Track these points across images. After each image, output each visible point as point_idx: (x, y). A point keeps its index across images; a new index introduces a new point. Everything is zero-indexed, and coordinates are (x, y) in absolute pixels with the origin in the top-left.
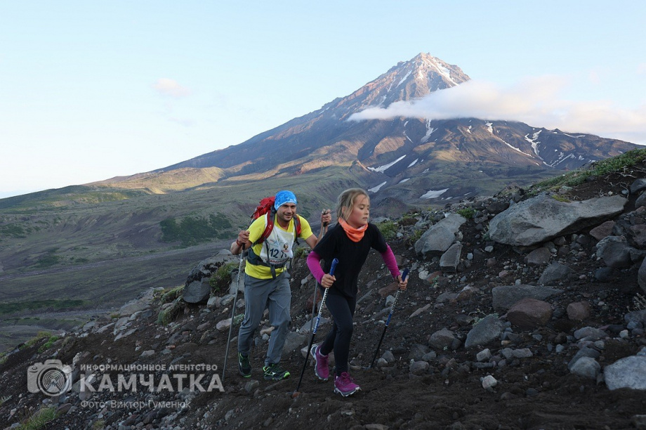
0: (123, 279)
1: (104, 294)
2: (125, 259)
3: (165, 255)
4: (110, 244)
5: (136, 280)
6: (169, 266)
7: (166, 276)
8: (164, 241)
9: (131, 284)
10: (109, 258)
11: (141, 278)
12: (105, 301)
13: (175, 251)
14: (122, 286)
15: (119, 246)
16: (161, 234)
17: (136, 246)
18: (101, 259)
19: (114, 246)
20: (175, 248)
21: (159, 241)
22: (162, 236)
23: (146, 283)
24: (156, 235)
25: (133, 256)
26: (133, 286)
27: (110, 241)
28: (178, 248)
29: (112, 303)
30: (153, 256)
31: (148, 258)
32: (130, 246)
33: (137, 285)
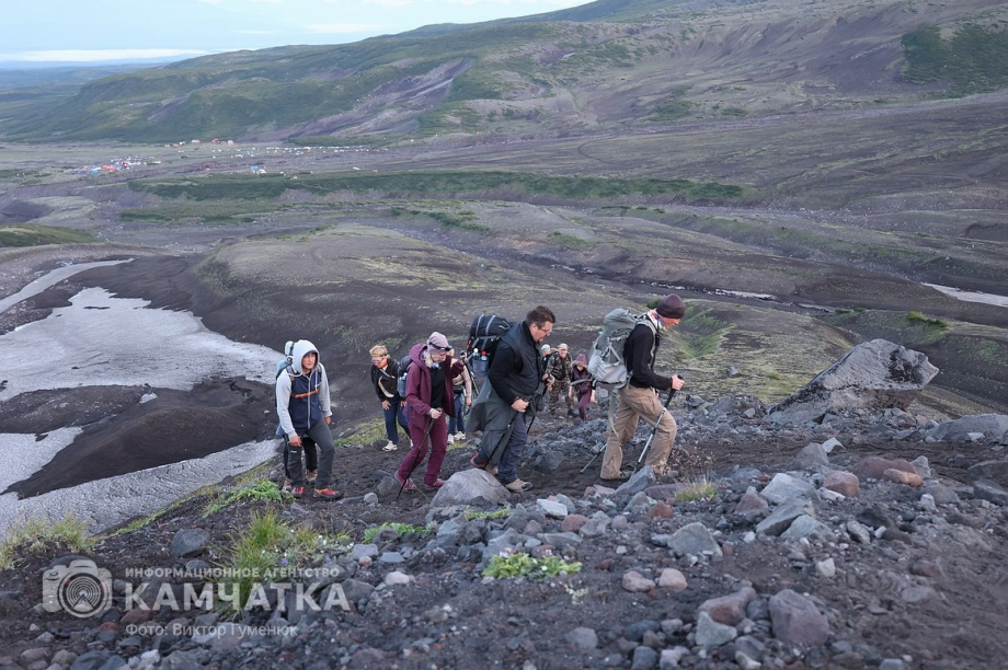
0: (821, 151)
1: (786, 179)
2: (820, 113)
3: (911, 111)
4: (788, 83)
5: (851, 155)
6: (926, 133)
7: (921, 152)
8: (906, 81)
9: (841, 164)
10: (789, 110)
11: (863, 153)
12: (788, 193)
13: (933, 102)
14: (822, 166)
15: (808, 88)
16: (903, 63)
17: (845, 88)
18: (771, 112)
19: (798, 86)
20: (934, 97)
21: (898, 79)
22: (905, 68)
23: (876, 165)
24: (891, 66)
25: (837, 108)
26: (848, 167)
27: (790, 75)
28: (942, 96)
29: (802, 199)
30: (885, 111)
31: (873, 113)
32: (832, 87)
33: (854, 166)
